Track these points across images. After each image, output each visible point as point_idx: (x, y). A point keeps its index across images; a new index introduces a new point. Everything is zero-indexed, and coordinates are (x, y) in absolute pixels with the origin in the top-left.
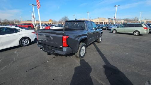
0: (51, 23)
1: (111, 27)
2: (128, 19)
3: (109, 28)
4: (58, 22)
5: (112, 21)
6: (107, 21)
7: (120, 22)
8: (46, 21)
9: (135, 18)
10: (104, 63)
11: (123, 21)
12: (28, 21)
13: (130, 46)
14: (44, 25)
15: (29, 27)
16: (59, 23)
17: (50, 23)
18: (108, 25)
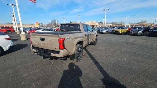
0: (38, 26)
1: (102, 30)
2: (115, 23)
3: (100, 31)
4: (46, 25)
5: (102, 24)
6: (97, 24)
7: (109, 25)
8: (31, 24)
9: (122, 21)
10: (103, 76)
11: (111, 25)
12: (8, 24)
13: (125, 49)
14: (28, 29)
15: (7, 31)
16: (48, 26)
17: (36, 26)
18: (99, 28)
